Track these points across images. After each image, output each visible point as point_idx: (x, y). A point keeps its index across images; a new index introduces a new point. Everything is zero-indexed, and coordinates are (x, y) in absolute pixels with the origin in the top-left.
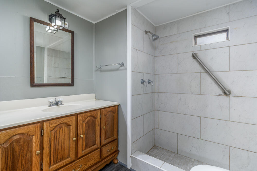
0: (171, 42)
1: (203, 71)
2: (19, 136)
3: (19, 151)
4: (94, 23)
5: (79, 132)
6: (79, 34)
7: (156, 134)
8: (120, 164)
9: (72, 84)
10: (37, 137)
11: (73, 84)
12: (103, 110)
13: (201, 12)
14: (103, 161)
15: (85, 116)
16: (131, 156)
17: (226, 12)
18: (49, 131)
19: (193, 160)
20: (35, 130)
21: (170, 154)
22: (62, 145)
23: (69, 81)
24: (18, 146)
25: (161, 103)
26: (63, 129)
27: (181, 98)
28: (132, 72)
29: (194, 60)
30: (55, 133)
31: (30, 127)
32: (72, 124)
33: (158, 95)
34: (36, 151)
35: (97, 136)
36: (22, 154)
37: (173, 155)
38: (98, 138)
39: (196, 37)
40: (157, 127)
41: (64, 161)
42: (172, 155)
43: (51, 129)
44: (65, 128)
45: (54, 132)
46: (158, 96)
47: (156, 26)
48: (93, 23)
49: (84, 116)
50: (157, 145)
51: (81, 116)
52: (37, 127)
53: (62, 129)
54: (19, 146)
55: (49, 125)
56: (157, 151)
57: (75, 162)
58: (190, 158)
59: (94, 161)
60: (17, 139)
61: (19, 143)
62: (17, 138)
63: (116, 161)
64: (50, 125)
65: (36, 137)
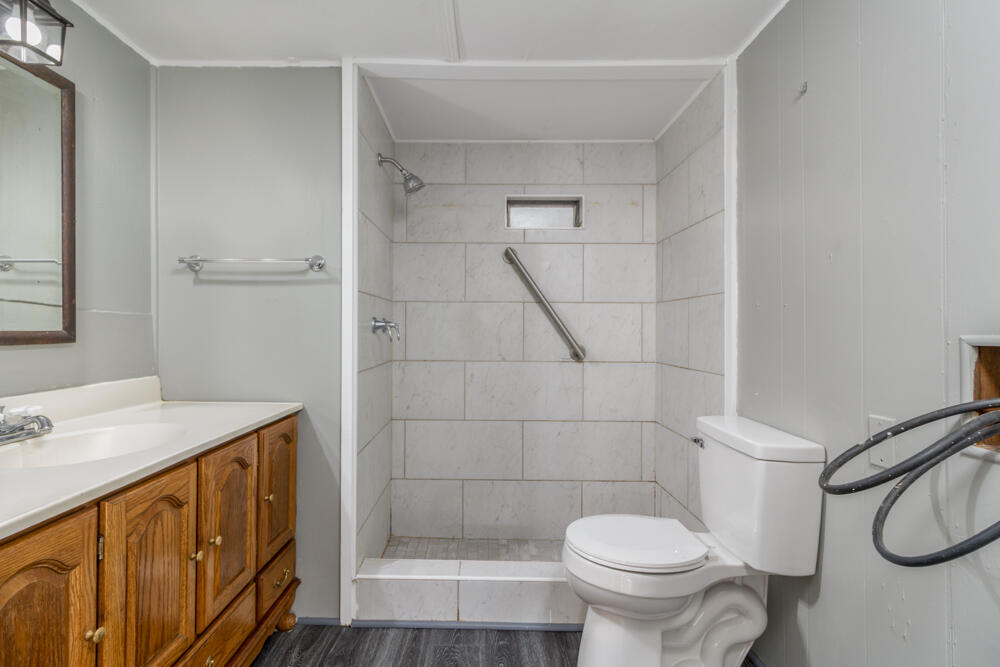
0: (444, 205)
1: (529, 297)
2: (26, 578)
3: (29, 645)
4: (155, 62)
5: (206, 529)
6: (94, 99)
7: (395, 497)
8: (308, 625)
9: (68, 335)
10: (89, 569)
11: (75, 336)
12: (265, 431)
13: (526, 141)
14: (263, 626)
15: (222, 460)
16: (354, 578)
17: (578, 159)
18: (124, 535)
19: (505, 542)
20: (83, 541)
21: (446, 546)
22: (162, 587)
23: (54, 322)
24: (26, 625)
25: (414, 395)
26: (165, 525)
27: (472, 375)
28: (359, 291)
29: (509, 268)
30: (140, 541)
31: (67, 529)
32: (187, 498)
33: (404, 369)
34: (85, 631)
35: (250, 535)
36: (39, 655)
37: (453, 545)
38: (251, 543)
39: (511, 203)
40: (397, 472)
41: (165, 654)
42: (451, 547)
43: (130, 527)
44: (168, 515)
45: (137, 540)
46: (404, 372)
47: (397, 141)
48: (147, 62)
49: (218, 461)
50: (397, 532)
51: (212, 462)
52: (90, 527)
53: (162, 525)
54: (28, 622)
55: (124, 513)
56: (405, 549)
57: (192, 653)
58: (497, 540)
59: (243, 632)
60: (21, 592)
61: (31, 607)
62: (21, 588)
63: (289, 621)
64: (127, 511)
65: (84, 571)
